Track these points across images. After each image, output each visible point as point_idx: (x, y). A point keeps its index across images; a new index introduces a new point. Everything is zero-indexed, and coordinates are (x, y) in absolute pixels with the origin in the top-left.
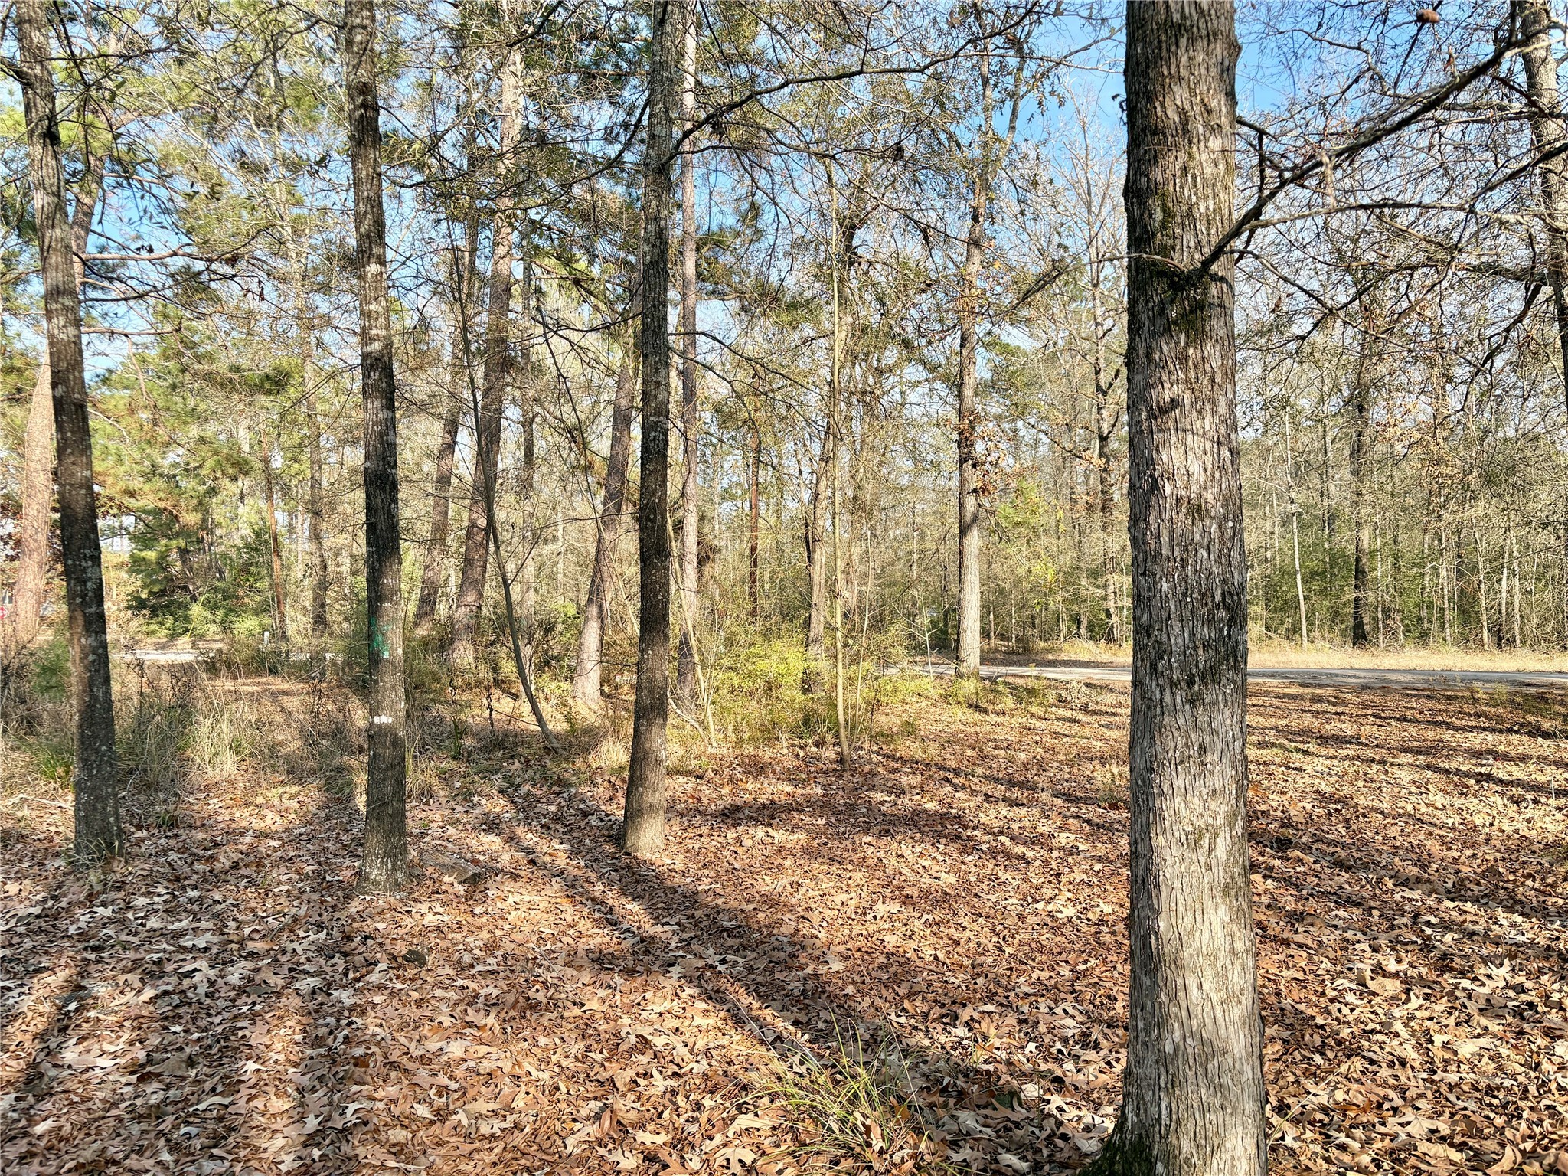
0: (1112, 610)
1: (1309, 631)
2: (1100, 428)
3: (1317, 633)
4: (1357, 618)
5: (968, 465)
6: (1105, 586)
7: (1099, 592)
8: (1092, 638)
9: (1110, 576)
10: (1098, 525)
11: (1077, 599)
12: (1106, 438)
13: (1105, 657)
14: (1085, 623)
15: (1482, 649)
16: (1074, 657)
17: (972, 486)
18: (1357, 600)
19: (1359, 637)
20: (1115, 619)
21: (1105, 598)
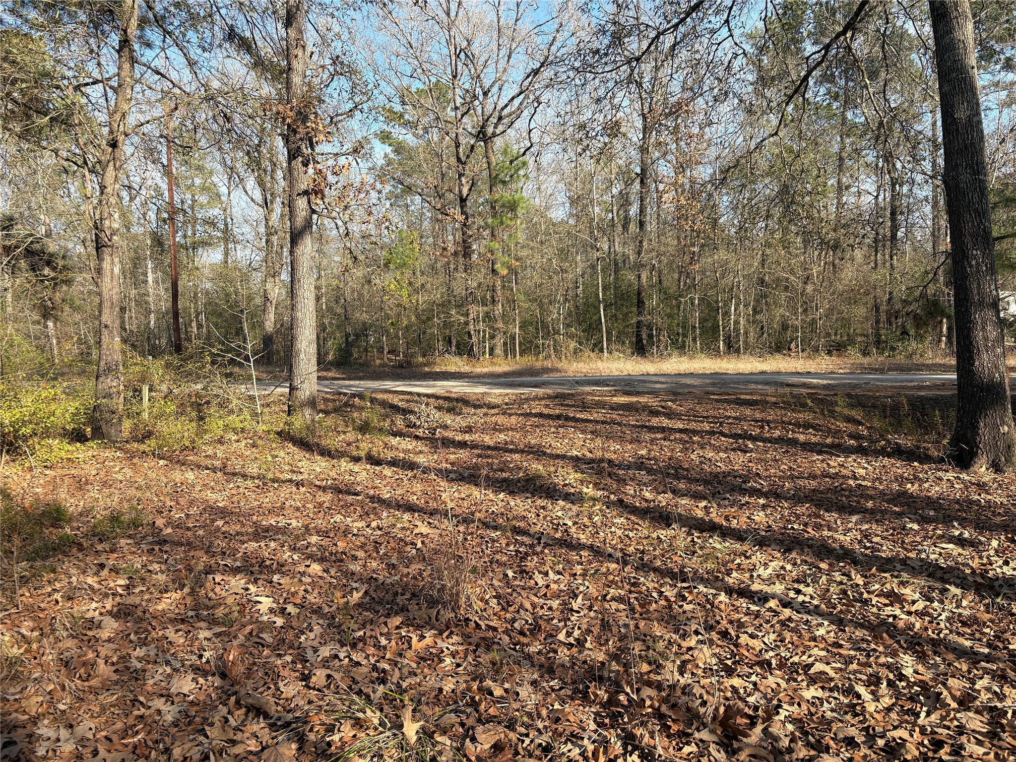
0: (472, 332)
1: (608, 345)
2: (460, 192)
3: (613, 347)
4: (639, 336)
5: (298, 162)
6: (467, 315)
7: (462, 319)
8: (460, 354)
9: (470, 307)
10: (461, 268)
11: (447, 325)
12: (465, 200)
13: (466, 369)
14: (454, 342)
15: (720, 356)
16: (444, 369)
17: (303, 187)
18: (639, 322)
19: (640, 349)
20: (474, 339)
21: (467, 323)
